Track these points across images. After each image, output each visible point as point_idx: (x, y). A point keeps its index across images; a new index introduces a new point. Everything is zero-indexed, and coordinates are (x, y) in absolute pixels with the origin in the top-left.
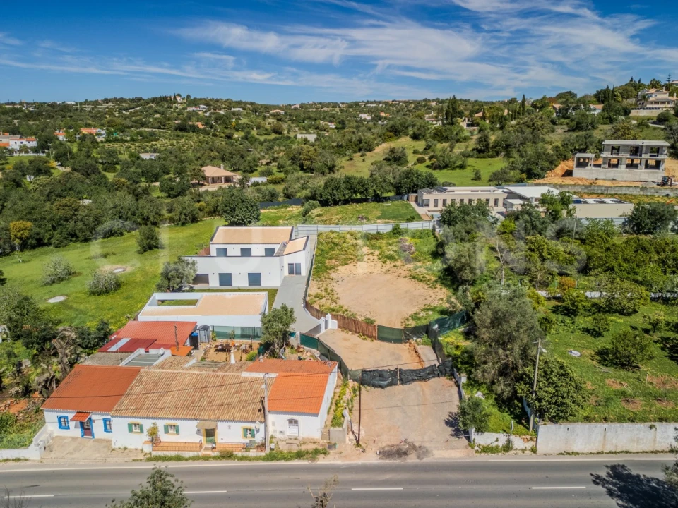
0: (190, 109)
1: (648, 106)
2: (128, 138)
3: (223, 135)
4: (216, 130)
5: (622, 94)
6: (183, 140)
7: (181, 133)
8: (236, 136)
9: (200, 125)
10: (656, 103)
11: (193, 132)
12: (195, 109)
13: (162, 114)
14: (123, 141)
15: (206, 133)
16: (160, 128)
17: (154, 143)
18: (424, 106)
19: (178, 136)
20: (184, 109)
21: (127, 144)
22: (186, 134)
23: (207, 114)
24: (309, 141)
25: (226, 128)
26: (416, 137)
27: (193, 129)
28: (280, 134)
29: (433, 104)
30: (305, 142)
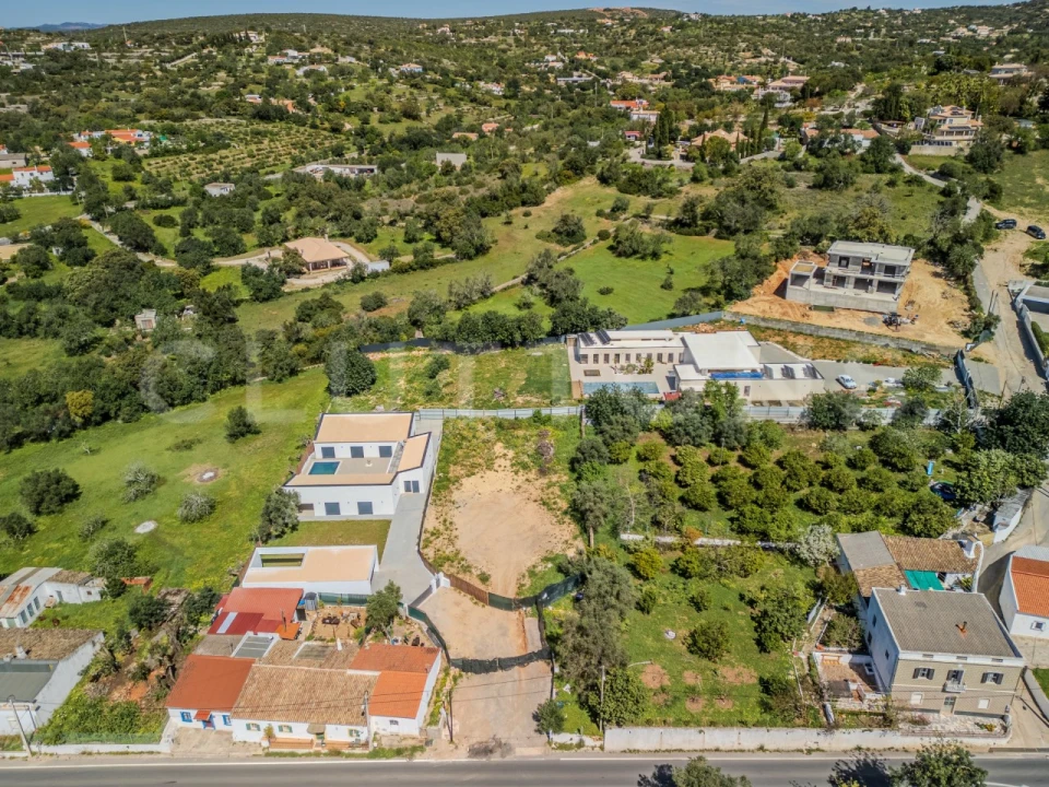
0: (272, 60)
1: (938, 138)
2: (184, 147)
3: (327, 125)
4: (314, 116)
5: (910, 106)
6: (266, 142)
7: (262, 126)
8: (348, 127)
9: (289, 105)
10: (950, 133)
11: (281, 120)
12: (280, 60)
14: (177, 152)
15: (301, 122)
16: (228, 114)
17: (223, 152)
18: (652, 34)
19: (258, 133)
20: (263, 60)
21: (182, 157)
22: (270, 127)
23: (300, 72)
24: (454, 167)
25: (331, 110)
26: (604, 180)
27: (282, 115)
28: (415, 118)
29: (667, 30)
30: (448, 169)
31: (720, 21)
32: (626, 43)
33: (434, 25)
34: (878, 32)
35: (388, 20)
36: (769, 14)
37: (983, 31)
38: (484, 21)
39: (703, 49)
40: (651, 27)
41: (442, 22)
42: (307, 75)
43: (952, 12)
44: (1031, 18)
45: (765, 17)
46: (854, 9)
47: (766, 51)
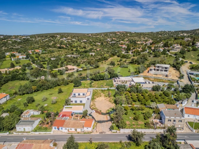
0: (61, 40)
1: (174, 49)
3: (70, 49)
4: (69, 48)
6: (60, 52)
7: (60, 49)
8: (74, 50)
9: (64, 46)
12: (62, 39)
13: (54, 41)
14: (46, 53)
15: (66, 49)
16: (54, 48)
17: (53, 53)
18: (126, 35)
19: (59, 51)
20: (59, 39)
22: (61, 50)
23: (66, 41)
24: (93, 55)
25: (71, 47)
26: (118, 56)
27: (63, 48)
28: (85, 48)
29: (129, 35)
30: (92, 55)
31: (138, 33)
32: (121, 37)
33: (88, 34)
34: (166, 35)
35: (80, 34)
36: (147, 32)
37: (185, 35)
38: (97, 34)
39: (135, 37)
40: (126, 34)
41: (89, 34)
42: (67, 42)
43: (180, 31)
44: (194, 32)
45: (146, 33)
46: (162, 31)
47: (146, 38)
